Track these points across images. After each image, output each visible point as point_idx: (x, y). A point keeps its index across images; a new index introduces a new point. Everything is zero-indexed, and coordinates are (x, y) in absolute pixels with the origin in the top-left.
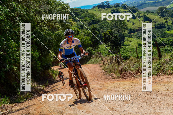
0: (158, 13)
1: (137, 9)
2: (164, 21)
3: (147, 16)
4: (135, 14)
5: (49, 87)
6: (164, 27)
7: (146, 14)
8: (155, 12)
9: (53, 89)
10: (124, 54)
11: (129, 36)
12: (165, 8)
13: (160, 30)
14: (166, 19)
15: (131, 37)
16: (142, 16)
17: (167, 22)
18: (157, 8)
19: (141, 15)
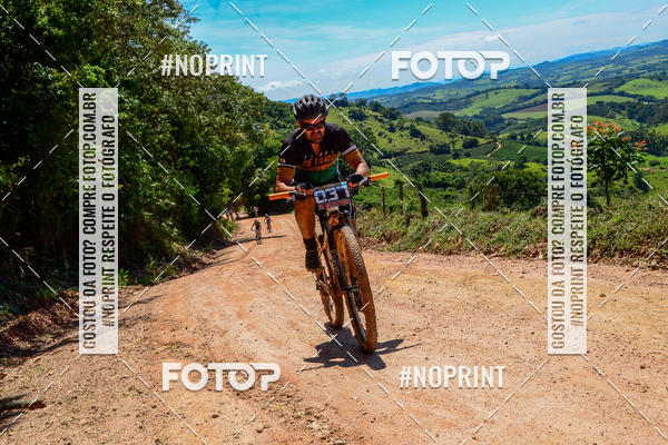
0: (438, 124)
1: (398, 113)
2: (448, 141)
3: (418, 128)
4: (395, 123)
5: (214, 253)
6: (448, 152)
7: (415, 124)
8: (432, 121)
9: (221, 258)
10: (367, 199)
11: (380, 165)
12: (453, 115)
13: (440, 156)
14: (453, 137)
15: (384, 167)
16: (408, 128)
17: (453, 143)
18: (437, 114)
19: (406, 125)
